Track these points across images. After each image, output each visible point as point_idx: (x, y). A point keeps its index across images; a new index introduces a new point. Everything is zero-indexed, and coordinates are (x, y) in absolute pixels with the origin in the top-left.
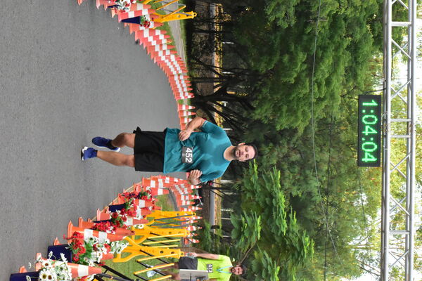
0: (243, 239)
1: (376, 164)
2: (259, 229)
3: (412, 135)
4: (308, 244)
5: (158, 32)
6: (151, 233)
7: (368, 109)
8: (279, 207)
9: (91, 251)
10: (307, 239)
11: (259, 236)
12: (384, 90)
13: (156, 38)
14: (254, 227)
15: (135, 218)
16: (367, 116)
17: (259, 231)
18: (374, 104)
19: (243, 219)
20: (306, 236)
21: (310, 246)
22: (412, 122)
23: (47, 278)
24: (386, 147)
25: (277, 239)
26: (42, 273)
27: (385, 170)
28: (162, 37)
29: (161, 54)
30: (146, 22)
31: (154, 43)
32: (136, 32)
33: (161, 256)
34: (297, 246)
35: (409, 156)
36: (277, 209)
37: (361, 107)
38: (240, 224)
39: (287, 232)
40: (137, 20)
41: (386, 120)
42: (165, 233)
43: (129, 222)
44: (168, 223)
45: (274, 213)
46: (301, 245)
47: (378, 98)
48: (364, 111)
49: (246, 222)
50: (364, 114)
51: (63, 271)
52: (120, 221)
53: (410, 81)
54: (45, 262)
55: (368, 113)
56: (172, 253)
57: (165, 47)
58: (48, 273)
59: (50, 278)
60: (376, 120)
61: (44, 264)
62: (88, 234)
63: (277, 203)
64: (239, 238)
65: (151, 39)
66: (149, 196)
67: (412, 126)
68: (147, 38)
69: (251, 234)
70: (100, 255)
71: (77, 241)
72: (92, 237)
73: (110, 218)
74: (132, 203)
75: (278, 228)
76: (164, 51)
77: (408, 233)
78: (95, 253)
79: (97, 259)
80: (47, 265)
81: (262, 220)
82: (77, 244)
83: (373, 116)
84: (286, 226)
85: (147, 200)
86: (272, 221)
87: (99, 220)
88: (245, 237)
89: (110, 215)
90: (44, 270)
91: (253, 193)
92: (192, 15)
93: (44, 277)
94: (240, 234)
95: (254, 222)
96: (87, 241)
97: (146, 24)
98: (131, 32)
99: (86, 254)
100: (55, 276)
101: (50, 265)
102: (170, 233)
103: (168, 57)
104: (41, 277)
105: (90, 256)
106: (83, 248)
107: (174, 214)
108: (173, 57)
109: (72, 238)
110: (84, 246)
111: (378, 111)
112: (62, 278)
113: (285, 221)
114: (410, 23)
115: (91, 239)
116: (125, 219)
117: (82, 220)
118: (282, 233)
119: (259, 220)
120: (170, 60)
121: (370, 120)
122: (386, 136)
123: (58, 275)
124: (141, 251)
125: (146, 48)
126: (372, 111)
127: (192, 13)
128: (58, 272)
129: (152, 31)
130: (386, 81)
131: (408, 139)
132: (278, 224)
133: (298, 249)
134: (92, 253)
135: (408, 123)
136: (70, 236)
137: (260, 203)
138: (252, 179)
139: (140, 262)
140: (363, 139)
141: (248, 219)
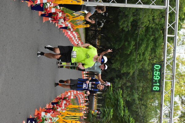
1: (159, 91)
2: (112, 114)
3: (173, 80)
4: (132, 121)
5: (74, 33)
6: (68, 114)
8: (121, 105)
9: (44, 121)
10: (132, 119)
11: (112, 117)
12: (163, 62)
13: (73, 35)
14: (110, 113)
15: (62, 108)
19: (106, 110)
20: (131, 118)
22: (174, 75)
24: (163, 85)
25: (119, 118)
27: (162, 94)
28: (75, 34)
29: (75, 41)
30: (70, 29)
31: (72, 37)
32: (65, 32)
34: (127, 121)
35: (172, 88)
37: (153, 68)
38: (104, 111)
39: (124, 115)
40: (66, 28)
41: (163, 74)
42: (73, 114)
43: (59, 109)
44: (75, 110)
45: (118, 108)
47: (161, 65)
48: (155, 70)
52: (56, 109)
53: (174, 59)
57: (76, 38)
62: (43, 114)
63: (120, 103)
64: (103, 117)
65: (71, 35)
66: (68, 99)
67: (174, 76)
68: (69, 35)
69: (108, 116)
71: (39, 117)
72: (45, 115)
73: (52, 107)
74: (61, 102)
75: (120, 114)
76: (76, 40)
77: (170, 119)
78: (46, 122)
81: (113, 110)
82: (39, 118)
84: (123, 113)
85: (67, 101)
86: (118, 111)
87: (47, 108)
88: (106, 117)
89: (52, 106)
91: (110, 99)
94: (104, 116)
95: (110, 111)
96: (43, 117)
97: (70, 30)
98: (63, 32)
99: (42, 122)
102: (75, 114)
103: (78, 42)
107: (78, 106)
109: (37, 115)
110: (41, 119)
111: (160, 70)
113: (123, 111)
114: (175, 36)
115: (45, 116)
116: (58, 108)
117: (41, 108)
118: (121, 116)
122: (163, 80)
124: (63, 121)
125: (69, 38)
126: (158, 70)
127: (88, 25)
129: (72, 32)
130: (164, 58)
131: (172, 82)
132: (120, 112)
133: (128, 122)
134: (44, 122)
135: (172, 75)
136: (36, 115)
137: (113, 103)
138: (110, 93)
140: (154, 81)
141: (108, 110)
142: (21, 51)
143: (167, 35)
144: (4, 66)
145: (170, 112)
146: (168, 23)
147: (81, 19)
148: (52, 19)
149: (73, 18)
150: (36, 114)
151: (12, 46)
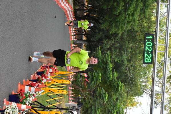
0: (93, 82)
1: (151, 63)
2: (100, 78)
3: (166, 51)
4: (121, 85)
6: (54, 82)
7: (149, 39)
8: (109, 69)
10: (120, 83)
11: (100, 81)
12: (155, 31)
14: (98, 77)
15: (47, 79)
16: (148, 43)
17: (100, 79)
18: (151, 37)
19: (94, 74)
20: (120, 82)
21: (122, 86)
22: (167, 46)
23: (8, 113)
24: (155, 56)
25: (108, 82)
26: (6, 111)
27: (154, 66)
33: (58, 93)
34: (116, 86)
35: (165, 60)
36: (108, 70)
37: (145, 39)
38: (93, 76)
39: (112, 80)
41: (156, 44)
42: (60, 82)
43: (44, 81)
44: (62, 77)
45: (107, 72)
46: (118, 85)
47: (153, 35)
48: (147, 40)
49: (95, 75)
51: (15, 110)
52: (41, 80)
53: (167, 28)
56: (63, 92)
57: (64, 1)
58: (8, 111)
59: (9, 113)
60: (152, 44)
61: (7, 107)
62: (27, 88)
63: (109, 67)
64: (91, 82)
66: (54, 67)
67: (167, 47)
69: (97, 80)
70: (31, 99)
72: (28, 91)
73: (37, 79)
74: (46, 71)
75: (108, 78)
77: (163, 93)
79: (30, 101)
80: (8, 107)
81: (102, 74)
82: (21, 94)
83: (150, 43)
84: (112, 77)
85: (53, 69)
86: (106, 75)
87: (32, 79)
90: (7, 110)
93: (7, 113)
94: (92, 80)
95: (98, 75)
96: (26, 93)
99: (25, 99)
100: (11, 112)
101: (9, 108)
102: (62, 82)
103: (65, 5)
104: (5, 113)
105: (27, 99)
106: (24, 96)
107: (64, 73)
108: (67, 5)
109: (19, 92)
110: (24, 95)
111: (153, 41)
112: (14, 113)
113: (111, 75)
114: (168, 3)
116: (43, 80)
117: (25, 81)
118: (110, 80)
119: (100, 75)
120: (66, 6)
121: (149, 44)
122: (156, 51)
123: (13, 111)
124: (49, 90)
125: (56, 1)
126: (150, 41)
128: (13, 110)
130: (157, 28)
131: (165, 53)
132: (108, 76)
134: (28, 99)
135: (165, 46)
137: (101, 67)
138: (98, 56)
139: (49, 96)
140: (146, 52)
141: (96, 74)
143: (160, 3)
145: (163, 85)
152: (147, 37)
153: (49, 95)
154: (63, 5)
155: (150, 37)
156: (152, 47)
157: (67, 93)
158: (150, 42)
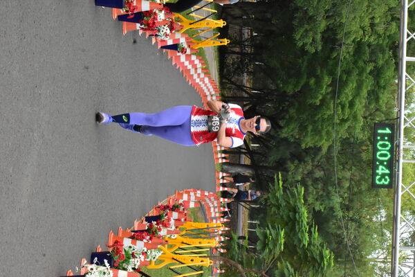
0: (267, 250)
1: (390, 186)
2: (283, 241)
5: (194, 58)
6: (183, 243)
7: (383, 136)
8: (302, 222)
9: (129, 258)
10: (327, 252)
11: (282, 248)
12: (397, 118)
13: (192, 62)
14: (278, 240)
15: (169, 229)
16: (381, 143)
17: (282, 243)
18: (388, 131)
19: (268, 232)
20: (327, 249)
21: (330, 257)
24: (398, 171)
25: (299, 250)
27: (396, 192)
28: (197, 62)
29: (195, 76)
30: (183, 48)
31: (190, 67)
32: (174, 57)
33: (191, 264)
34: (318, 258)
36: (300, 223)
37: (376, 134)
38: (265, 236)
39: (310, 244)
40: (175, 47)
41: (398, 146)
42: (196, 242)
43: (163, 232)
44: (198, 234)
45: (297, 227)
46: (322, 257)
47: (391, 126)
48: (379, 138)
49: (271, 234)
50: (378, 141)
51: (106, 275)
52: (155, 231)
54: (90, 267)
55: (382, 139)
56: (202, 261)
57: (199, 71)
60: (390, 146)
61: (89, 269)
62: (127, 242)
63: (300, 218)
64: (263, 249)
65: (187, 63)
66: (182, 208)
68: (183, 63)
69: (275, 245)
70: (138, 262)
71: (118, 249)
72: (131, 245)
73: (147, 228)
74: (167, 215)
75: (300, 241)
76: (199, 74)
78: (133, 260)
79: (135, 265)
80: (92, 269)
81: (285, 233)
82: (118, 251)
83: (387, 143)
84: (308, 239)
85: (180, 212)
86: (295, 234)
87: (136, 229)
88: (269, 249)
89: (146, 225)
90: (90, 274)
91: (278, 207)
92: (226, 42)
94: (265, 245)
95: (278, 234)
96: (127, 249)
97: (183, 51)
98: (169, 57)
99: (126, 260)
101: (95, 270)
102: (200, 243)
103: (202, 80)
105: (129, 262)
106: (123, 255)
107: (204, 225)
108: (206, 80)
109: (113, 246)
110: (124, 253)
111: (392, 138)
113: (307, 235)
115: (130, 247)
116: (160, 230)
117: (121, 230)
118: (304, 245)
119: (282, 233)
120: (204, 82)
121: (384, 146)
122: (398, 161)
124: (173, 259)
125: (182, 71)
126: (386, 138)
127: (226, 40)
128: (102, 276)
129: (188, 57)
130: (400, 111)
132: (300, 237)
133: (319, 261)
134: (131, 260)
136: (111, 245)
137: (284, 217)
138: (278, 194)
139: (172, 270)
140: (378, 163)
141: (273, 232)
142: (75, 99)
143: (406, 59)
144: (35, 135)
146: (406, 31)
147: (208, 26)
148: (143, 26)
149: (190, 24)
150: (111, 243)
151: (54, 89)
152: (380, 131)
153: (172, 267)
154: (198, 80)
155: (385, 129)
156: (391, 151)
157: (211, 263)
158: (386, 140)
